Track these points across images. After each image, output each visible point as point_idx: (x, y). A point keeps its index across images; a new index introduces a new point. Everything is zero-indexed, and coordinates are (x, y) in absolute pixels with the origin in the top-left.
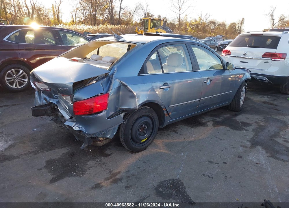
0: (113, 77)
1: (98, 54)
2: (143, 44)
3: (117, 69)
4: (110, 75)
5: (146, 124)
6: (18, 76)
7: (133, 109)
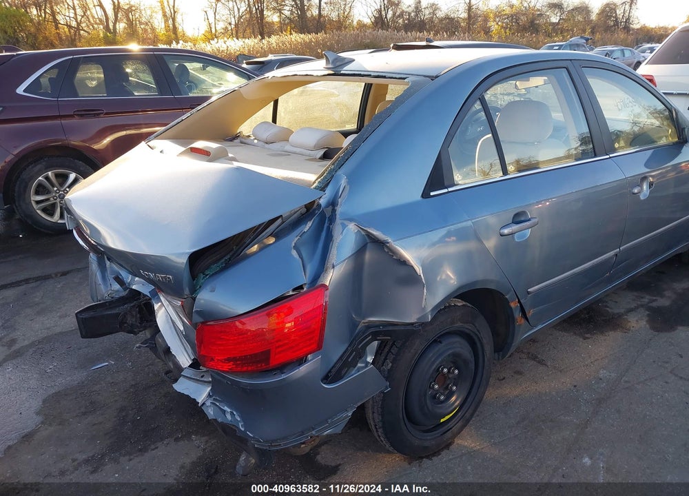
0: (338, 216)
1: (274, 120)
2: (433, 78)
3: (349, 183)
4: (323, 205)
5: (456, 360)
6: (65, 190)
7: (412, 324)
